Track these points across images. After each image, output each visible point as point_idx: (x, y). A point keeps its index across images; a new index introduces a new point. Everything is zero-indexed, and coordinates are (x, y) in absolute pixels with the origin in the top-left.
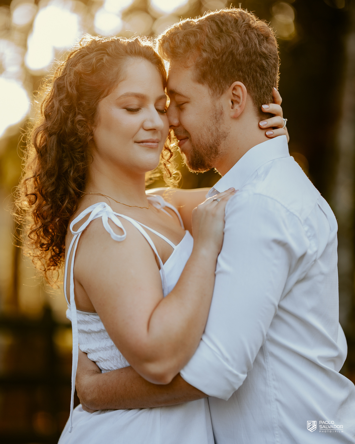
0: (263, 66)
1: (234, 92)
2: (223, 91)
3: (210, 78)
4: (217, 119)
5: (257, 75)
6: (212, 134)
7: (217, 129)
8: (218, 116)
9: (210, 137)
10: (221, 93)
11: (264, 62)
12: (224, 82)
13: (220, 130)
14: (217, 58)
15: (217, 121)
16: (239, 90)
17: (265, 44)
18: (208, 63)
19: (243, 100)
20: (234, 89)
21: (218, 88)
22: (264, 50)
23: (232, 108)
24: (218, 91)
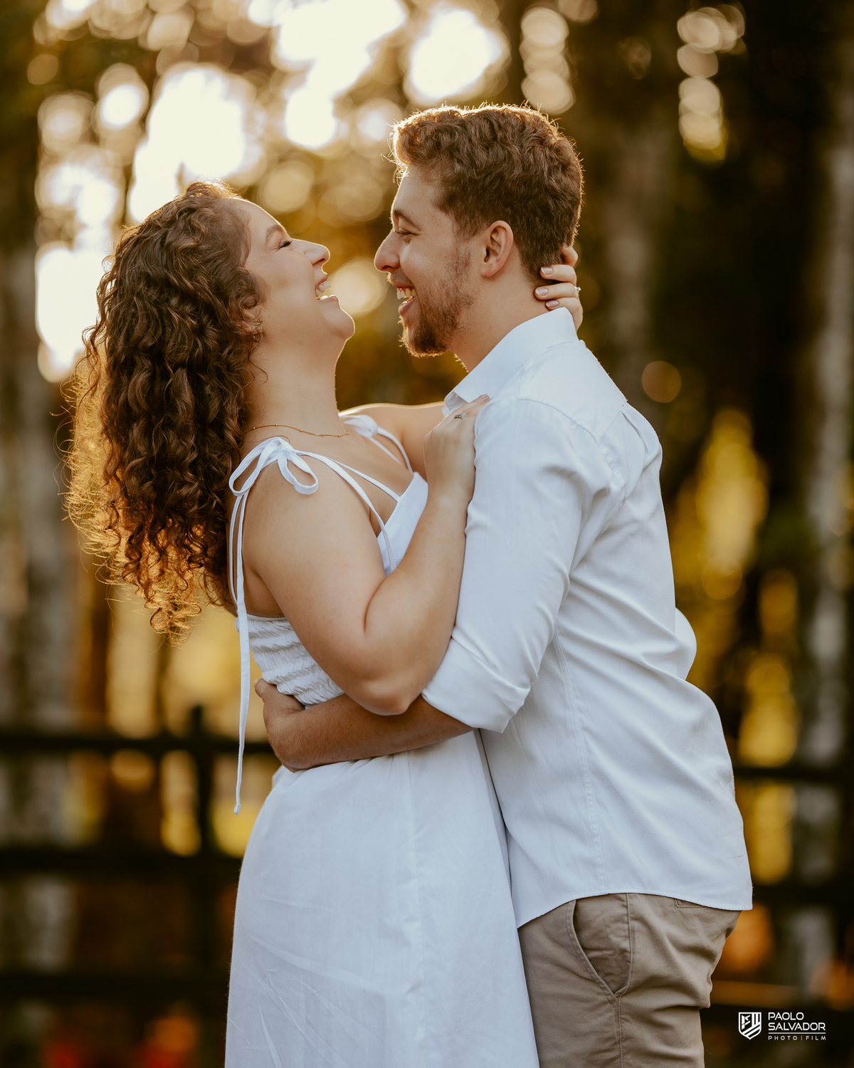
0: (549, 209)
1: (494, 236)
2: (476, 230)
3: (459, 206)
4: (458, 272)
5: (535, 219)
6: (448, 293)
7: (457, 288)
8: (461, 265)
9: (444, 297)
10: (472, 233)
11: (551, 202)
12: (480, 218)
13: (460, 290)
14: (477, 178)
15: (458, 275)
16: (502, 234)
17: (560, 175)
18: (460, 182)
19: (504, 252)
20: (495, 231)
21: (469, 225)
22: (553, 182)
23: (486, 261)
24: (468, 228)
